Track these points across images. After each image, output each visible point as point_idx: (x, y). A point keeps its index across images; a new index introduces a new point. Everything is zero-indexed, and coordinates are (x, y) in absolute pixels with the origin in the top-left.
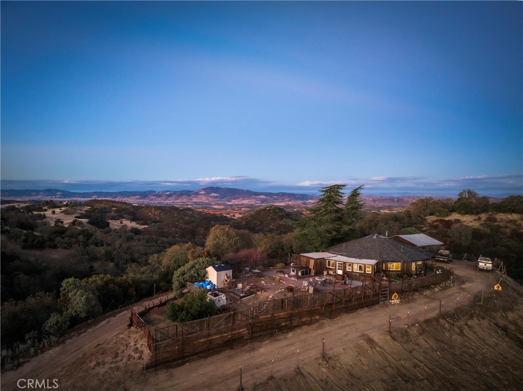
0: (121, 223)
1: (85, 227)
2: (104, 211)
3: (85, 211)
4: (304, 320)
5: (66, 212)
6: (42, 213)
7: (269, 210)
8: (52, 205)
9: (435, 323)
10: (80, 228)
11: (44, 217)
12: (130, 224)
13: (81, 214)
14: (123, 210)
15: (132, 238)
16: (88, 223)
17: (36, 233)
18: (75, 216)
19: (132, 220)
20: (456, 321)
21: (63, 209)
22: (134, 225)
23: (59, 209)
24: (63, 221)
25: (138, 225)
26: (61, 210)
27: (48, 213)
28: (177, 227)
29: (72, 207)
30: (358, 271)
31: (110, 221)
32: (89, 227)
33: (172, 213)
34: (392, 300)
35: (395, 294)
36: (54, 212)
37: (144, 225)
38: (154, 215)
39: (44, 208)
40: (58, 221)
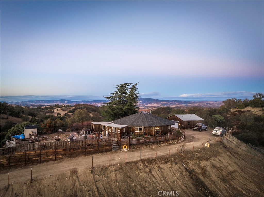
3: (72, 109)
4: (51, 157)
5: (63, 110)
6: (52, 110)
7: (162, 109)
8: (58, 106)
9: (133, 164)
11: (53, 112)
13: (70, 110)
14: (90, 109)
17: (36, 118)
18: (67, 111)
20: (151, 164)
21: (62, 108)
23: (60, 108)
24: (61, 114)
27: (55, 110)
29: (67, 107)
30: (114, 132)
34: (122, 149)
35: (125, 145)
36: (58, 110)
39: (54, 108)
40: (59, 114)
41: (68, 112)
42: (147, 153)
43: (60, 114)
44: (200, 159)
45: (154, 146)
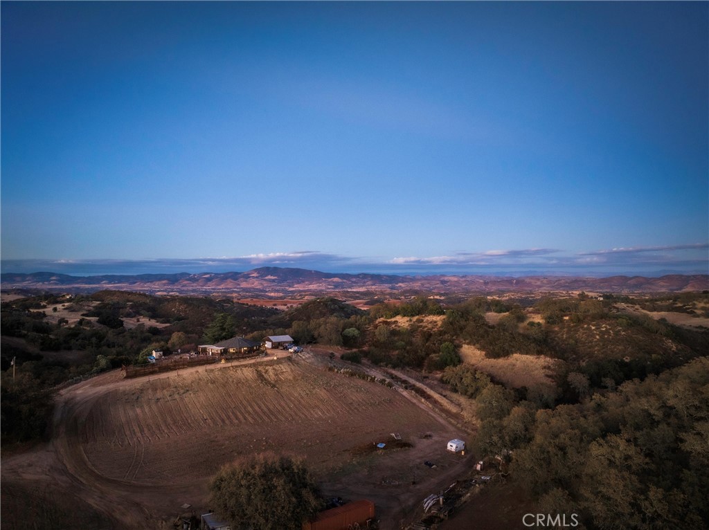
0: (138, 321)
1: (93, 327)
2: (117, 308)
3: (94, 307)
5: (70, 309)
6: (41, 311)
7: (319, 302)
8: (53, 298)
9: (227, 368)
10: (88, 329)
11: (45, 315)
12: (148, 322)
13: (89, 311)
14: (141, 305)
15: (149, 339)
16: (97, 322)
18: (82, 313)
19: (151, 317)
20: (237, 368)
21: (66, 304)
22: (153, 323)
23: (61, 305)
24: (68, 320)
25: (158, 324)
26: (63, 306)
27: (49, 311)
28: (203, 326)
29: (79, 300)
30: (216, 352)
31: (124, 319)
32: (98, 327)
33: (200, 308)
34: (221, 362)
36: (55, 310)
37: (166, 323)
38: (178, 311)
39: (42, 304)
40: (63, 321)
41: (83, 315)
42: (235, 363)
43: (67, 322)
44: (266, 365)
45: (242, 360)
